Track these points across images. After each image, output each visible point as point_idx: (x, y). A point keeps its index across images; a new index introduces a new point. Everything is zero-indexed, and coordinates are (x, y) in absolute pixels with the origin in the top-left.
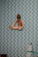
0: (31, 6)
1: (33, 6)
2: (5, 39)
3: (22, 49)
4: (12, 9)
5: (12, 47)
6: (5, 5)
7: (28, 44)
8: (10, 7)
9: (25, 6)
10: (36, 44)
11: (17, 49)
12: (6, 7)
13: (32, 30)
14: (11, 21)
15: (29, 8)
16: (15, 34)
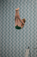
0: (28, 10)
1: (30, 10)
2: (3, 43)
3: (20, 53)
4: (10, 13)
5: (10, 51)
6: (3, 9)
7: (26, 48)
8: (8, 11)
9: (23, 10)
10: (33, 48)
11: (15, 53)
12: (4, 11)
13: (29, 34)
14: (9, 25)
15: (26, 12)
16: (13, 38)
